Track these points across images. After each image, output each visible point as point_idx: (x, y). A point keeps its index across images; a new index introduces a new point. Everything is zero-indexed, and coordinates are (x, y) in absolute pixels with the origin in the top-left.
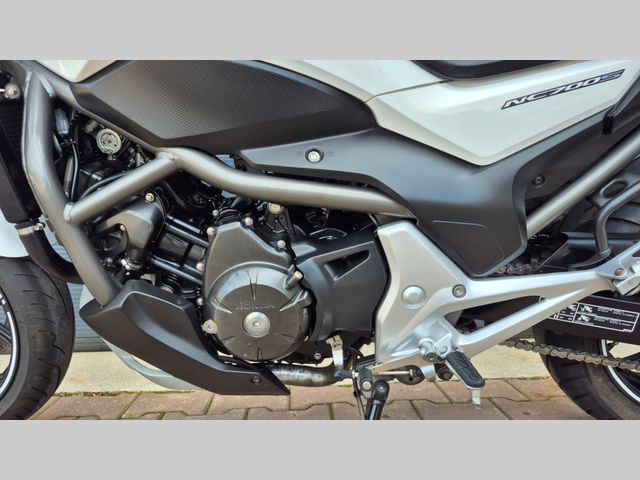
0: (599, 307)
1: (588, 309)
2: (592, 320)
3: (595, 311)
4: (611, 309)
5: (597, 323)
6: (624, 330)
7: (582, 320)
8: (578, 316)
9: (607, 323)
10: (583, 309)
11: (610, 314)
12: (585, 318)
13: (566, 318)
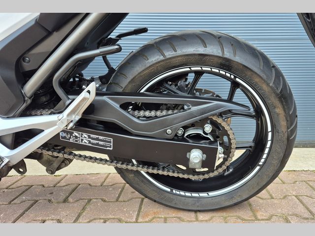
0: (91, 135)
1: (86, 136)
2: (90, 142)
3: (89, 137)
4: (97, 136)
5: (93, 144)
6: (108, 148)
7: (85, 142)
8: (82, 140)
9: (97, 144)
10: (83, 136)
11: (97, 139)
12: (86, 141)
13: (76, 141)
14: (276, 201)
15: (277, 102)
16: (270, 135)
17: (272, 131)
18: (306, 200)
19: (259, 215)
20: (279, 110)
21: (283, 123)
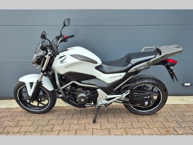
11: (126, 99)
14: (162, 113)
15: (164, 92)
16: (162, 98)
17: (162, 97)
18: (170, 112)
19: (158, 116)
20: (164, 93)
21: (165, 95)
